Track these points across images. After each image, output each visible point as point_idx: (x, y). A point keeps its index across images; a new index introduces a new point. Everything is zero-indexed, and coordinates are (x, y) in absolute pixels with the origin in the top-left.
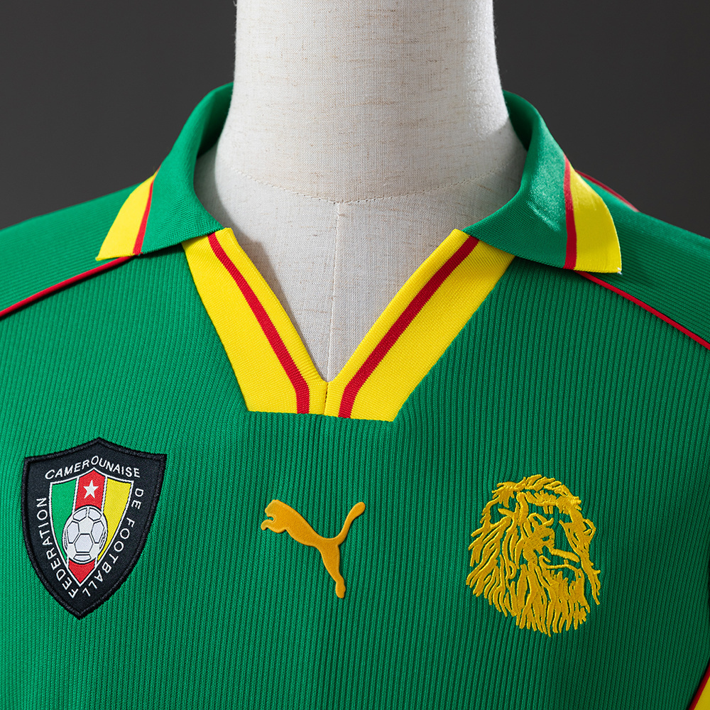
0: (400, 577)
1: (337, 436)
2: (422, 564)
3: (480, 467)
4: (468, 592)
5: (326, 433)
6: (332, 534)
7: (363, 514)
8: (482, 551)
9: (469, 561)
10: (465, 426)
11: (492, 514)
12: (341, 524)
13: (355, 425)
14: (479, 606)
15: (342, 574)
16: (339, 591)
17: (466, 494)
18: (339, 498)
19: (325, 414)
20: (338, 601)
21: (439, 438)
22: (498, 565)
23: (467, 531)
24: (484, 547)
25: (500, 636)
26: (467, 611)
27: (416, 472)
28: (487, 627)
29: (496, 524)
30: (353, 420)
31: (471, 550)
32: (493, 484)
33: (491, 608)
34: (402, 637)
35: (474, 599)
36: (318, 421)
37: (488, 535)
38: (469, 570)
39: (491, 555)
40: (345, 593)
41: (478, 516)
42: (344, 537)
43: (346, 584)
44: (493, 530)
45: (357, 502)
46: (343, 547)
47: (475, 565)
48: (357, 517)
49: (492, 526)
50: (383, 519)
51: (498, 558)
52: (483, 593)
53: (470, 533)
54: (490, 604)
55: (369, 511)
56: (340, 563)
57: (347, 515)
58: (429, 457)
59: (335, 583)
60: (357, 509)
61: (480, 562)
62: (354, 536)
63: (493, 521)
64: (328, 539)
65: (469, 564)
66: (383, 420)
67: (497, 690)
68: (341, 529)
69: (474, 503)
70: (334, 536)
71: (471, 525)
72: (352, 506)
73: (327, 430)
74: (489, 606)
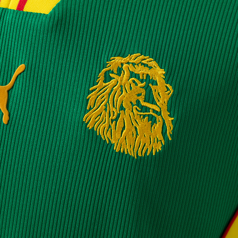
0: (43, 113)
1: (13, 21)
2: (57, 106)
3: (101, 46)
4: (84, 125)
5: (7, 20)
6: (4, 83)
7: (24, 71)
8: (96, 100)
9: (87, 106)
10: (95, 20)
11: (105, 76)
12: (11, 77)
13: (25, 15)
14: (91, 135)
15: (8, 109)
16: (5, 120)
17: (90, 63)
18: (11, 61)
19: (9, 8)
20: (4, 126)
21: (77, 26)
22: (106, 109)
23: (87, 86)
24: (97, 97)
25: (103, 156)
26: (82, 138)
27: (59, 47)
28: (95, 149)
29: (107, 83)
30: (24, 12)
31: (89, 99)
32: (108, 57)
33: (99, 138)
34: (41, 152)
35: (87, 130)
36: (4, 11)
37: (101, 90)
38: (86, 111)
39: (102, 103)
40: (8, 121)
41: (96, 78)
42: (12, 85)
43: (9, 115)
44: (104, 87)
45: (21, 64)
46: (10, 92)
47: (90, 109)
48: (20, 74)
49: (104, 84)
50: (36, 75)
51: (106, 105)
52: (94, 127)
53: (89, 88)
54: (98, 134)
55: (27, 70)
56: (8, 102)
57: (14, 72)
58: (69, 38)
59: (3, 114)
60: (21, 68)
61: (94, 107)
62: (17, 86)
63: (105, 81)
64: (2, 86)
65: (86, 108)
66: (42, 13)
67: (99, 190)
68: (10, 81)
69: (94, 69)
70: (6, 84)
71: (90, 83)
72: (18, 66)
73: (8, 18)
74: (97, 136)
